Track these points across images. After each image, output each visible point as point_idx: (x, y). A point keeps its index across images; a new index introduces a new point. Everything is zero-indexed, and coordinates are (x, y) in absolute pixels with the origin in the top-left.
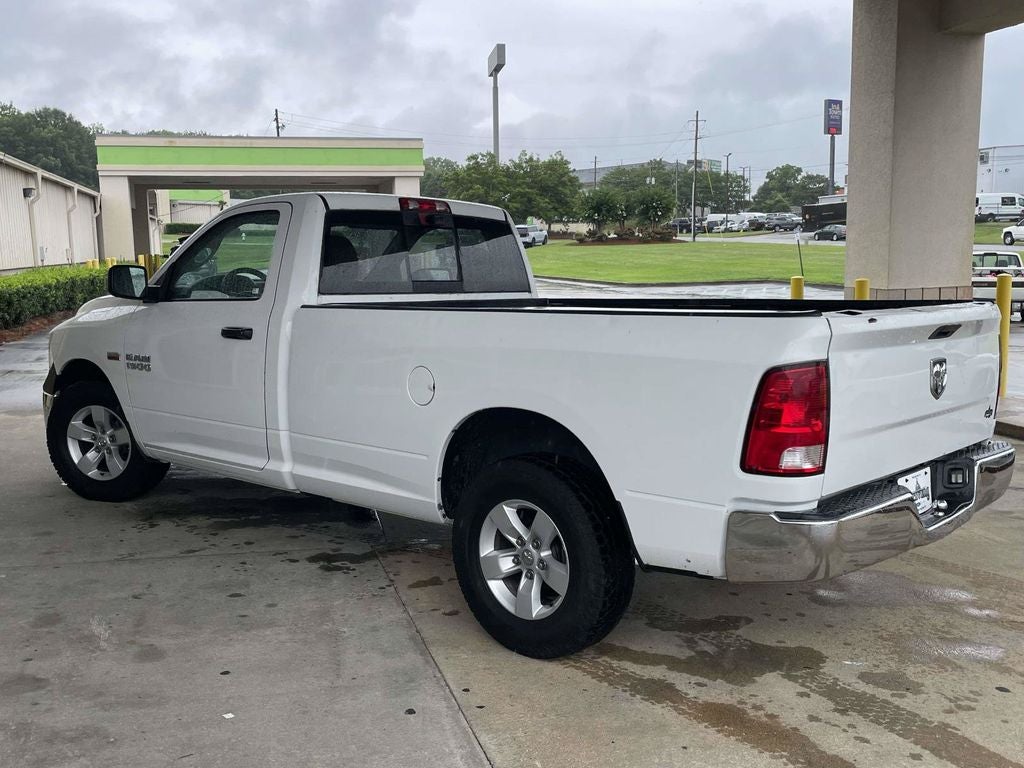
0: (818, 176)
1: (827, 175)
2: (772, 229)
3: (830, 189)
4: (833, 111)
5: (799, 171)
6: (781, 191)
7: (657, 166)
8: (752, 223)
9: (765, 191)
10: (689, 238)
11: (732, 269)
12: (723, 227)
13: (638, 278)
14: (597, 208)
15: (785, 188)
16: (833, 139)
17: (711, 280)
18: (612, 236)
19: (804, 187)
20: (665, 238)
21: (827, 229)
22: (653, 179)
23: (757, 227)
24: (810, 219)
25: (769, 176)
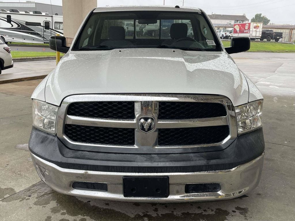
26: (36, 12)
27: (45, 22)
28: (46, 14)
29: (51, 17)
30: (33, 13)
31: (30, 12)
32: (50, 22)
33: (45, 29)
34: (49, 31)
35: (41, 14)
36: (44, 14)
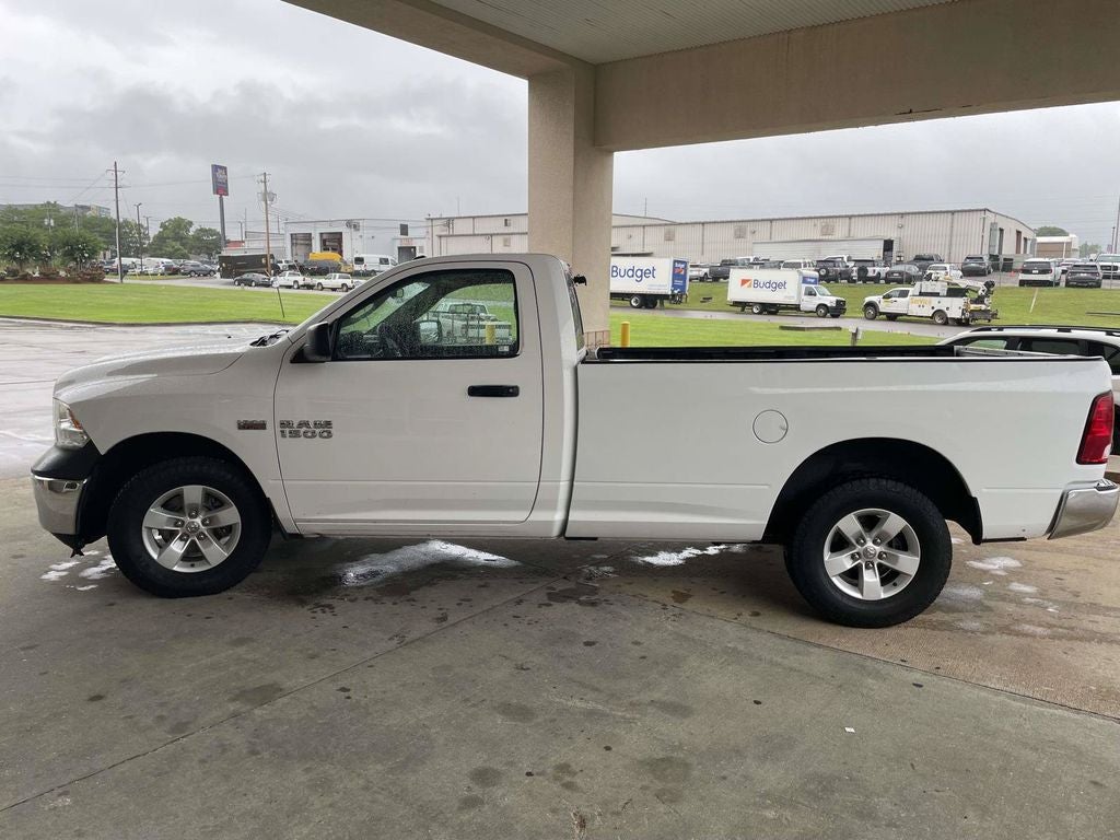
0: (210, 230)
1: (219, 230)
2: (188, 274)
3: (223, 241)
4: (220, 174)
5: (191, 223)
6: (176, 240)
7: (51, 208)
8: (168, 268)
9: (160, 238)
10: (117, 280)
11: (214, 311)
12: (137, 271)
13: (127, 318)
14: (19, 247)
15: (179, 238)
16: (221, 201)
17: (203, 320)
18: (37, 275)
19: (197, 238)
20: (95, 278)
21: (245, 276)
22: (52, 221)
23: (173, 272)
24: (227, 267)
25: (162, 225)
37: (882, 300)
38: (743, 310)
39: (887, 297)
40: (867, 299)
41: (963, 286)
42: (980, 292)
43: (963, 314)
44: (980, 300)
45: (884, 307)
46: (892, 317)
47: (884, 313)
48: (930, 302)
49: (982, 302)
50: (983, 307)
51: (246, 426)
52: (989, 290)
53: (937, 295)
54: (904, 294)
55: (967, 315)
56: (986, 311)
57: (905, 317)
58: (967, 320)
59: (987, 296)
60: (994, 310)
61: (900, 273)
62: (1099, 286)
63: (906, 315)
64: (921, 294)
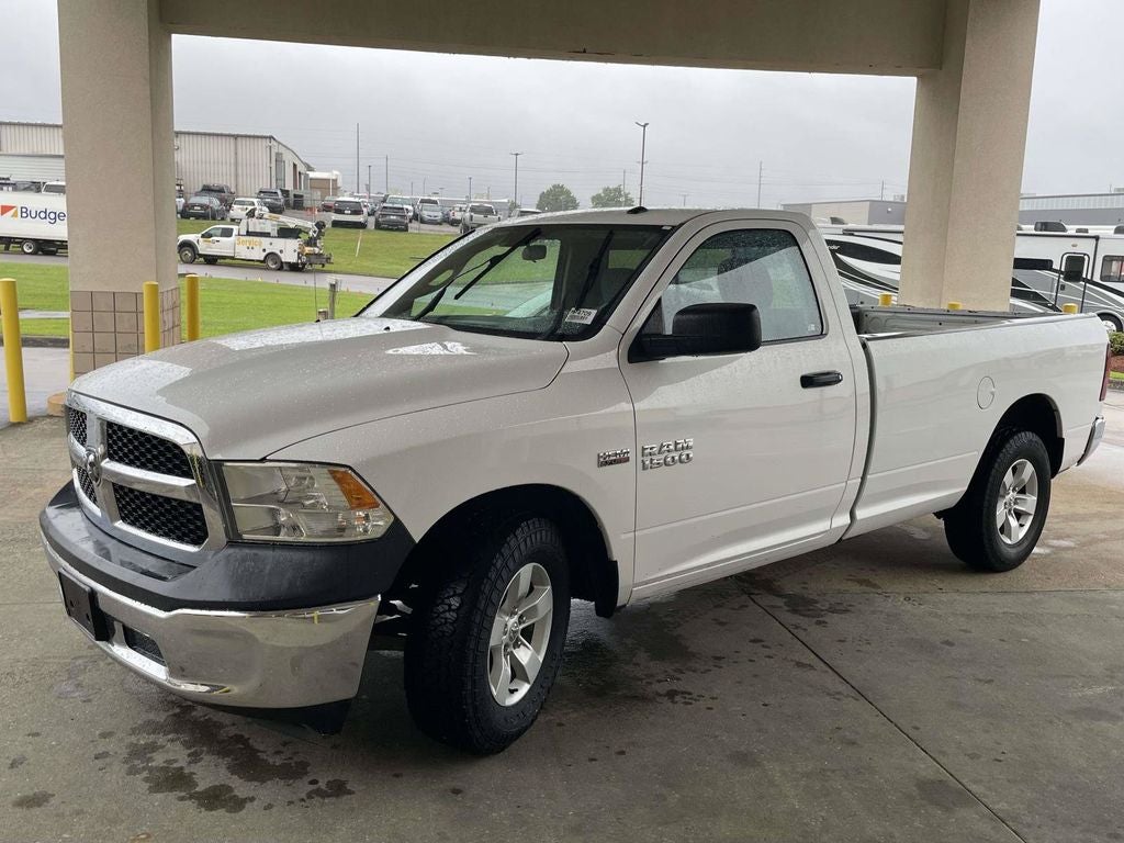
26: (1045, 226)
27: (1068, 257)
28: (1079, 231)
29: (1094, 241)
30: (1036, 229)
31: (1023, 226)
32: (1086, 257)
33: (1065, 279)
34: (1079, 286)
35: (1064, 230)
36: (1071, 230)
37: (201, 240)
38: (7, 248)
39: (207, 236)
40: (183, 238)
41: (292, 226)
42: (311, 233)
43: (299, 258)
44: (311, 242)
45: (204, 248)
46: (211, 260)
47: (201, 256)
48: (260, 244)
49: (315, 245)
50: (317, 250)
51: (605, 462)
52: (320, 232)
53: (267, 235)
54: (227, 233)
55: (304, 259)
56: (319, 255)
57: (227, 261)
58: (304, 264)
59: (318, 237)
60: (326, 254)
61: (201, 206)
62: (407, 230)
63: (232, 258)
64: (249, 234)
